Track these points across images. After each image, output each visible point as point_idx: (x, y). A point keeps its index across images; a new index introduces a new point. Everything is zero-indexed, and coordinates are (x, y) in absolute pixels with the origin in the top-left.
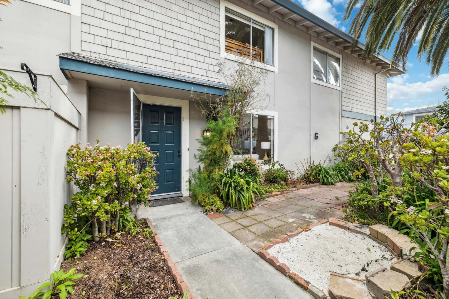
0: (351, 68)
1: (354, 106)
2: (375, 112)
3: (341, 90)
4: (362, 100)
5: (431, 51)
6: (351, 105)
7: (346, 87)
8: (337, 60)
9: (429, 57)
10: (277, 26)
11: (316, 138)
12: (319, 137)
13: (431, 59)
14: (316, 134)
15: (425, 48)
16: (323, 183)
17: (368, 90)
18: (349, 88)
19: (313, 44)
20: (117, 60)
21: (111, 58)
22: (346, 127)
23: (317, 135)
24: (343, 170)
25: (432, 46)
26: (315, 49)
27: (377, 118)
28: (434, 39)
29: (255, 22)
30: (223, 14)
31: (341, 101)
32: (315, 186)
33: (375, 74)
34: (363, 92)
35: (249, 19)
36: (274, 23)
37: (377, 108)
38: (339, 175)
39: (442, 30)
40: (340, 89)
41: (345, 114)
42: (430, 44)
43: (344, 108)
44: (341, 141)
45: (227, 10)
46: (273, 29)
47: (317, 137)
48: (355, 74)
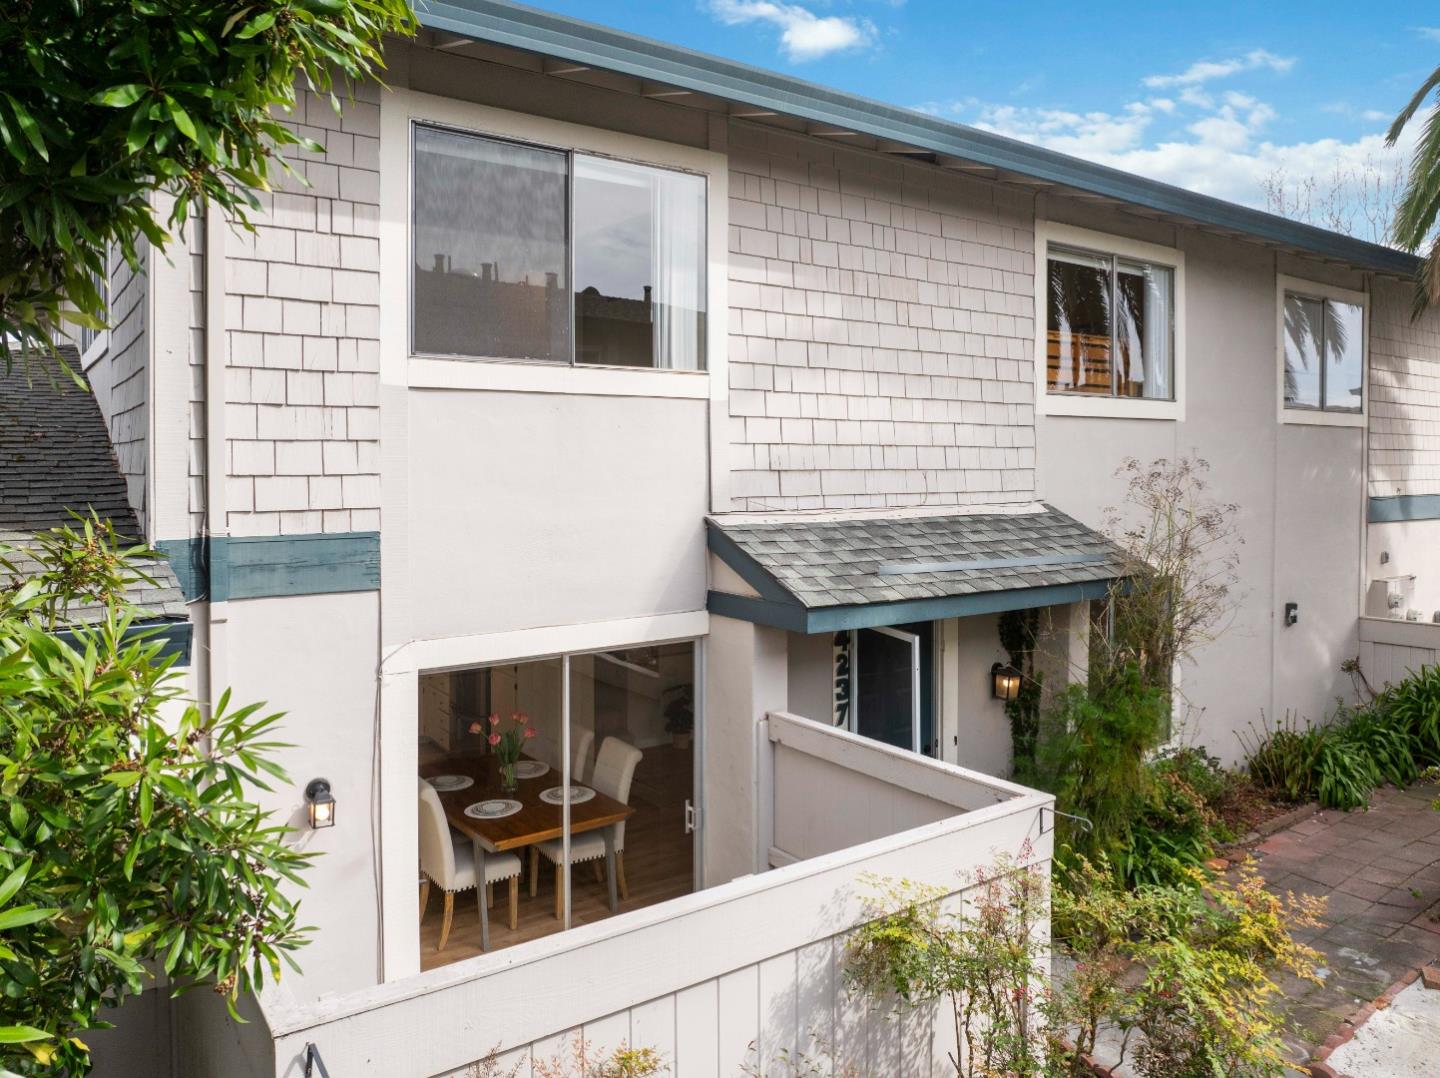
0: (1397, 333)
1: (1407, 472)
3: (1365, 425)
4: (1432, 443)
6: (1396, 472)
7: (1379, 410)
10: (1182, 253)
11: (1290, 620)
12: (1299, 619)
14: (1291, 607)
16: (1330, 801)
18: (1391, 411)
19: (1284, 285)
21: (790, 504)
22: (1379, 557)
23: (1292, 613)
24: (1382, 745)
26: (1289, 296)
29: (1126, 261)
30: (1042, 257)
31: (1365, 466)
32: (1308, 817)
34: (1435, 414)
35: (1108, 257)
36: (1175, 247)
38: (1371, 762)
40: (1362, 421)
41: (1376, 511)
43: (1374, 490)
44: (1362, 614)
45: (1052, 247)
46: (1170, 270)
47: (1294, 619)
48: (1411, 350)
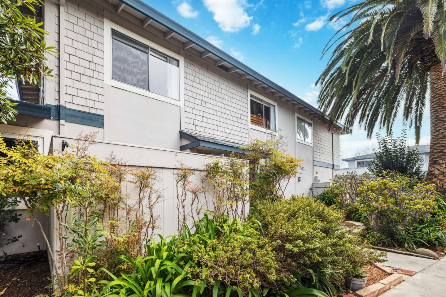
0: (318, 130)
1: (321, 157)
2: (333, 161)
4: (325, 153)
5: (366, 123)
6: (319, 157)
7: (315, 144)
8: (310, 124)
9: (366, 127)
10: (277, 104)
11: (299, 181)
13: (367, 128)
15: (363, 120)
17: (328, 146)
18: (317, 145)
19: (297, 115)
20: (201, 133)
21: (198, 132)
22: (316, 173)
23: (300, 179)
25: (367, 120)
26: (298, 118)
27: (334, 166)
28: (368, 115)
29: (266, 102)
30: (249, 98)
31: (313, 154)
33: (333, 134)
34: (326, 147)
35: (262, 101)
36: (275, 102)
37: (334, 158)
39: (372, 110)
40: (312, 145)
41: (316, 163)
42: (366, 118)
43: (315, 159)
44: (313, 182)
45: (252, 96)
46: (275, 106)
48: (321, 134)
